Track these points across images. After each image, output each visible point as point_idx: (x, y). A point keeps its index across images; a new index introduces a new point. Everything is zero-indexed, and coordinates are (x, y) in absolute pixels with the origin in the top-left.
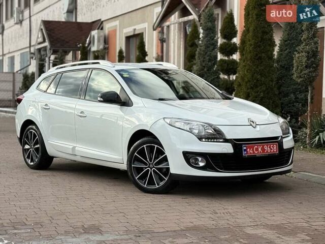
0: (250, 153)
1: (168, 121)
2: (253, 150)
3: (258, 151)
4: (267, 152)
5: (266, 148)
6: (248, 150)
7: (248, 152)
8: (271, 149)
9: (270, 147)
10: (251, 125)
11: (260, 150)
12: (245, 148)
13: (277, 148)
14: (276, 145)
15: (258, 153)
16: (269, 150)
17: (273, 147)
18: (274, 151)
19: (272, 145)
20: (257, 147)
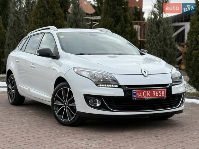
0: (140, 97)
1: (76, 70)
2: (142, 94)
4: (155, 96)
5: (154, 92)
6: (138, 94)
7: (138, 96)
8: (160, 94)
9: (158, 92)
10: (143, 74)
11: (148, 94)
12: (135, 93)
13: (165, 93)
14: (164, 91)
15: (147, 97)
16: (157, 95)
17: (161, 92)
18: (162, 96)
19: (161, 91)
20: (146, 92)
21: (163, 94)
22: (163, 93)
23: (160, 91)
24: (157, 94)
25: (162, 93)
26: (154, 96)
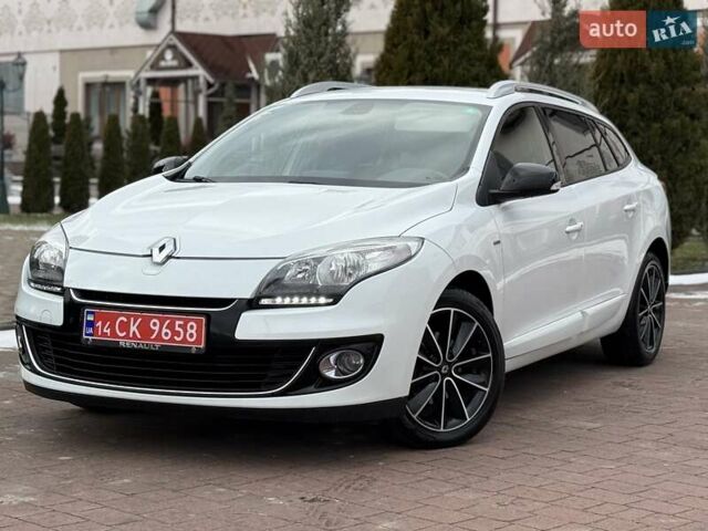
0: (104, 334)
2: (112, 327)
3: (128, 332)
4: (159, 337)
5: (155, 324)
6: (99, 324)
7: (101, 330)
8: (178, 334)
9: (171, 327)
11: (133, 328)
12: (90, 318)
13: (198, 332)
14: (199, 323)
15: (127, 337)
16: (166, 334)
17: (184, 327)
18: (184, 340)
19: (181, 323)
20: (125, 320)
21: (190, 335)
22: (193, 331)
23: (177, 323)
24: (164, 330)
25: (186, 331)
26: (153, 337)
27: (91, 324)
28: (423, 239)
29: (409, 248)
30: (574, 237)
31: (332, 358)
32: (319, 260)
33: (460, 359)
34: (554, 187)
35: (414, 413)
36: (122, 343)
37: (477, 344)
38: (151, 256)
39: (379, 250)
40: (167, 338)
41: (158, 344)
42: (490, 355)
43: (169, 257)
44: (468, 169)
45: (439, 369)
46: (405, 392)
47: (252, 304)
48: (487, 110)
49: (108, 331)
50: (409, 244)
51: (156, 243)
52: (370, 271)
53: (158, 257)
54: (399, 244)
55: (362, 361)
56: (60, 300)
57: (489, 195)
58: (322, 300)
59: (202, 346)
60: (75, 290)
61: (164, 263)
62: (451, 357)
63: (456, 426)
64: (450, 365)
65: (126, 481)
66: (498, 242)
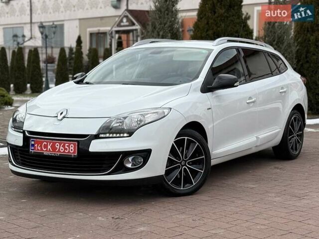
0: (38, 150)
2: (41, 146)
3: (47, 148)
4: (59, 151)
5: (57, 145)
6: (36, 145)
7: (37, 148)
8: (67, 149)
9: (64, 146)
11: (49, 147)
12: (33, 143)
14: (74, 145)
15: (47, 151)
17: (69, 146)
18: (69, 152)
20: (46, 143)
21: (71, 150)
22: (73, 148)
23: (66, 145)
24: (61, 148)
25: (69, 148)
26: (57, 151)
27: (33, 145)
28: (171, 109)
29: (164, 113)
30: (251, 105)
31: (130, 159)
32: (125, 118)
33: (190, 159)
34: (236, 85)
35: (169, 182)
36: (45, 154)
37: (198, 152)
38: (57, 117)
39: (151, 113)
40: (62, 151)
41: (59, 153)
42: (204, 157)
43: (64, 117)
44: (198, 77)
45: (181, 163)
46: (163, 173)
47: (97, 137)
48: (210, 51)
49: (40, 148)
50: (165, 111)
51: (59, 112)
52: (146, 122)
53: (60, 117)
54: (160, 111)
55: (142, 160)
56: (22, 135)
57: (207, 88)
58: (125, 135)
59: (76, 154)
60: (27, 131)
61: (62, 120)
62: (186, 158)
63: (188, 187)
64: (186, 161)
65: (44, 210)
66: (210, 109)
